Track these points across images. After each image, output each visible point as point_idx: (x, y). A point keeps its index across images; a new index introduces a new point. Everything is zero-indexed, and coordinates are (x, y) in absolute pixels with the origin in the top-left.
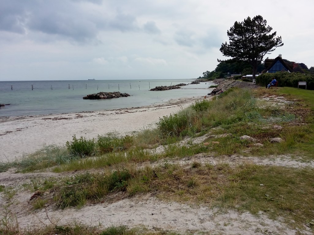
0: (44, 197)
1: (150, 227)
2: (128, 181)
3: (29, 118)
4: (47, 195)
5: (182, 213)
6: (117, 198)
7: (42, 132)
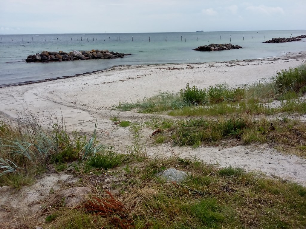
0: (164, 134)
1: (268, 174)
2: (243, 130)
3: (146, 67)
4: (166, 133)
5: (304, 167)
6: (231, 144)
7: (158, 80)
